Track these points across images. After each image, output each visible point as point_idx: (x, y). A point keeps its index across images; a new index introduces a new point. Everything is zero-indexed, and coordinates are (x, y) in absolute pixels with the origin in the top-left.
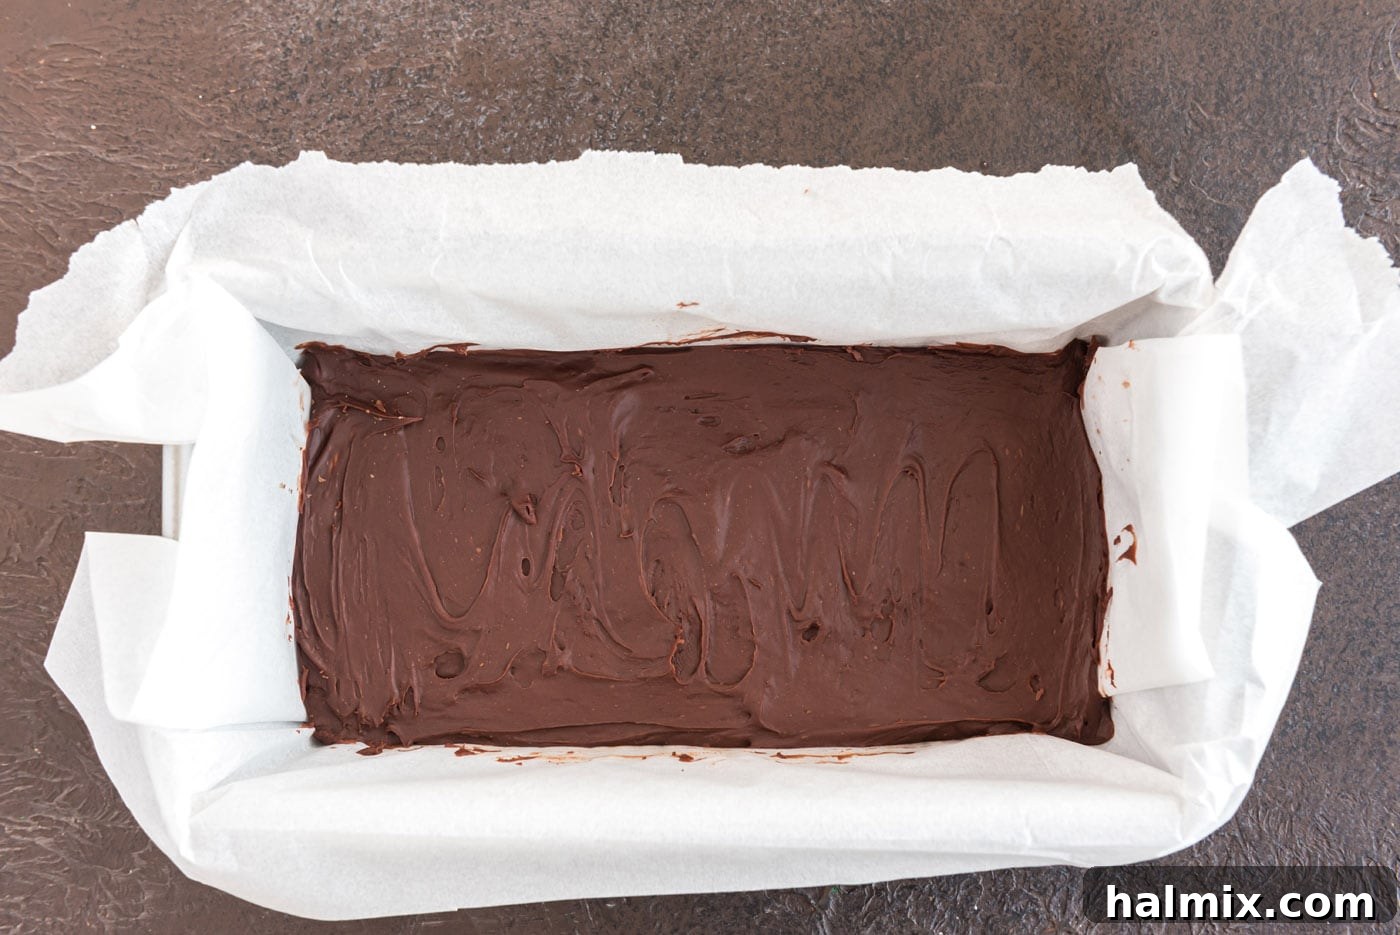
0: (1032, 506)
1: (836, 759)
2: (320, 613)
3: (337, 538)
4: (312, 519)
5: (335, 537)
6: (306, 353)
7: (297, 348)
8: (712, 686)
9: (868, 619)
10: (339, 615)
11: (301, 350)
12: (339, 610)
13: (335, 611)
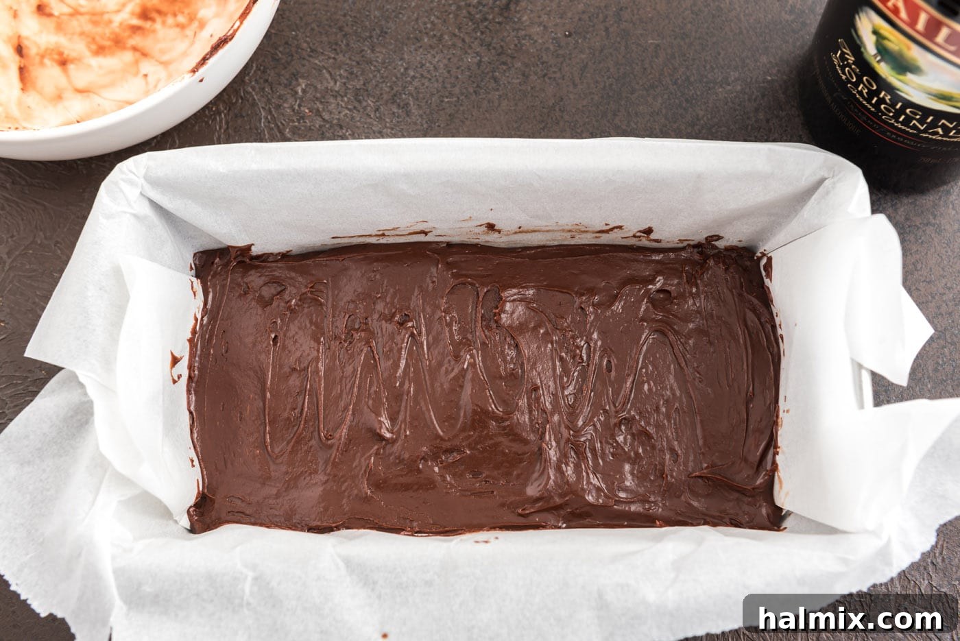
0: (241, 414)
1: (386, 233)
2: (758, 335)
3: (749, 389)
4: (768, 403)
5: (751, 389)
6: (779, 527)
7: (785, 528)
8: (475, 282)
9: (363, 330)
10: (744, 332)
11: (782, 528)
12: (745, 338)
13: (747, 335)
